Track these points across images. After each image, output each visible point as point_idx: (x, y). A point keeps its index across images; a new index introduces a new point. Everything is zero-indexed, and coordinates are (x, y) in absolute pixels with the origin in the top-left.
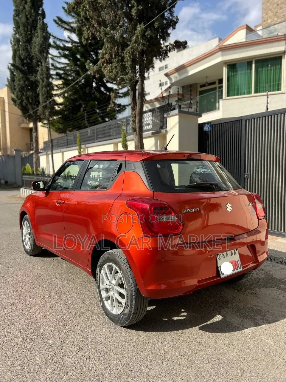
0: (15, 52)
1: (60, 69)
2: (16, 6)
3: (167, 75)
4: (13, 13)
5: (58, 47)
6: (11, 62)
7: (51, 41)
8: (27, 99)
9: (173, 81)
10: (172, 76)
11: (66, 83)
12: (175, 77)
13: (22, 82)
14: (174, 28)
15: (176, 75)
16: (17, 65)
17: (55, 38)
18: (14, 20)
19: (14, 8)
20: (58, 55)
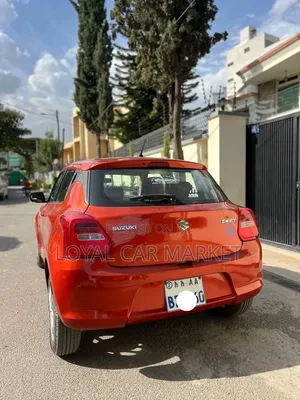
0: (79, 66)
1: (123, 79)
2: (81, 21)
3: (239, 74)
4: (78, 29)
5: (122, 57)
6: (76, 76)
7: (115, 52)
8: (90, 111)
9: (247, 79)
10: (245, 75)
11: (131, 93)
12: (248, 75)
13: (85, 96)
14: (213, 19)
15: (249, 72)
16: (81, 78)
17: (119, 48)
18: (80, 35)
19: (79, 24)
20: (121, 65)
